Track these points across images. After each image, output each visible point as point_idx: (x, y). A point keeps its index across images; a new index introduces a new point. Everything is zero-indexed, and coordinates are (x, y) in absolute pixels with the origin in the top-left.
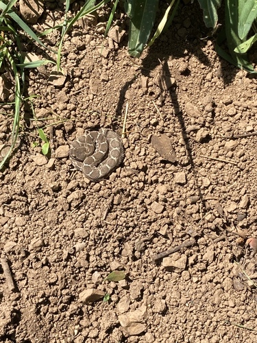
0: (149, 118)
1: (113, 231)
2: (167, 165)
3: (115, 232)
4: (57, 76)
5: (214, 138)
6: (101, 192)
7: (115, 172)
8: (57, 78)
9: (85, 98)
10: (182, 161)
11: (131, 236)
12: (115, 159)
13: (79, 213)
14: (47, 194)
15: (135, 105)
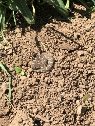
0: (53, 41)
1: (71, 84)
2: (72, 53)
3: (72, 84)
4: (8, 50)
5: (81, 35)
6: (56, 74)
7: (55, 64)
8: (9, 51)
9: (24, 52)
10: (76, 47)
11: (79, 82)
12: (52, 59)
13: (53, 85)
14: (35, 85)
15: (44, 41)
